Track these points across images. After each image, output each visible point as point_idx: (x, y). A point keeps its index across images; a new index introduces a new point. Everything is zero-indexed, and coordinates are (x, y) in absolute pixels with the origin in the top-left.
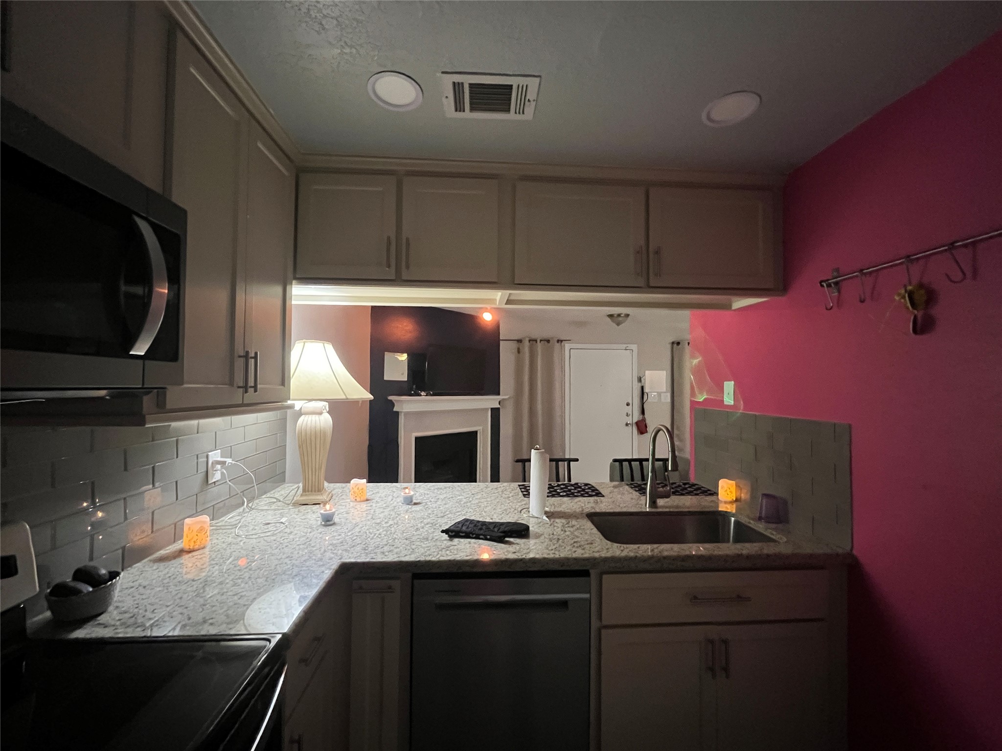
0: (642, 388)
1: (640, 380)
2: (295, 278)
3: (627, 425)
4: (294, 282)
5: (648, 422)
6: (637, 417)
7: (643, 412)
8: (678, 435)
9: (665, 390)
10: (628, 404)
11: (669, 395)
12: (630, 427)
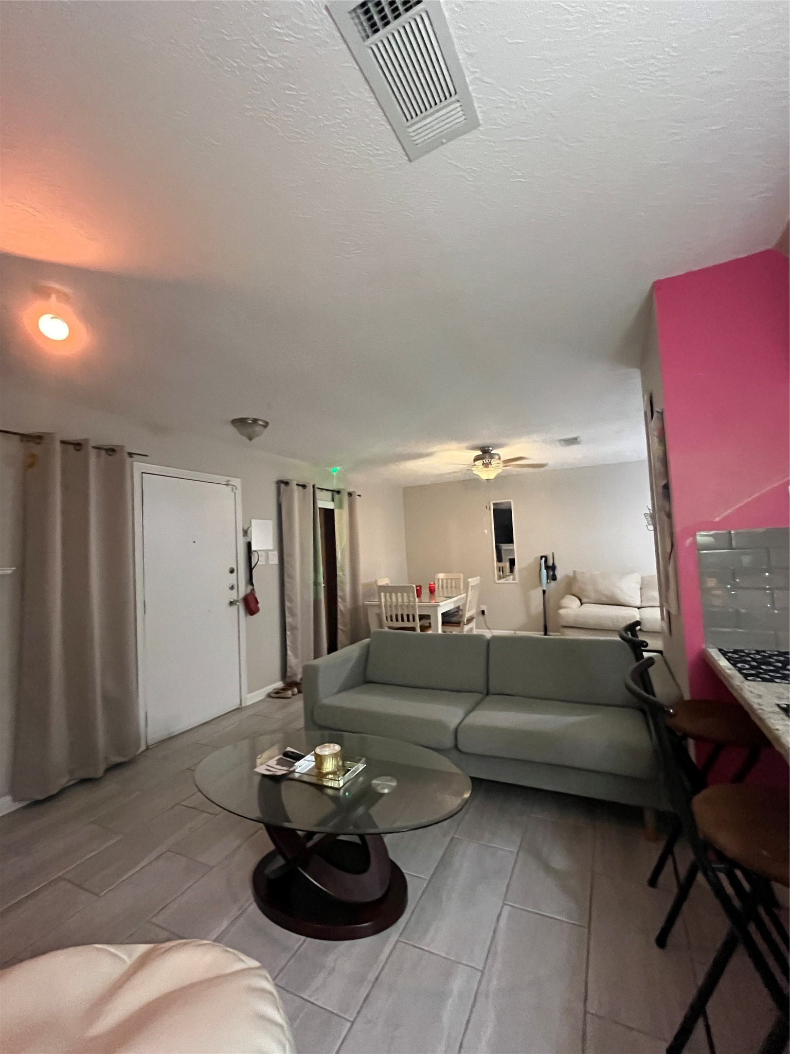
0: (249, 545)
1: (245, 533)
3: (231, 603)
5: (258, 595)
6: (243, 590)
7: (250, 581)
8: (290, 609)
9: (271, 548)
10: (232, 571)
11: (276, 553)
12: (235, 608)
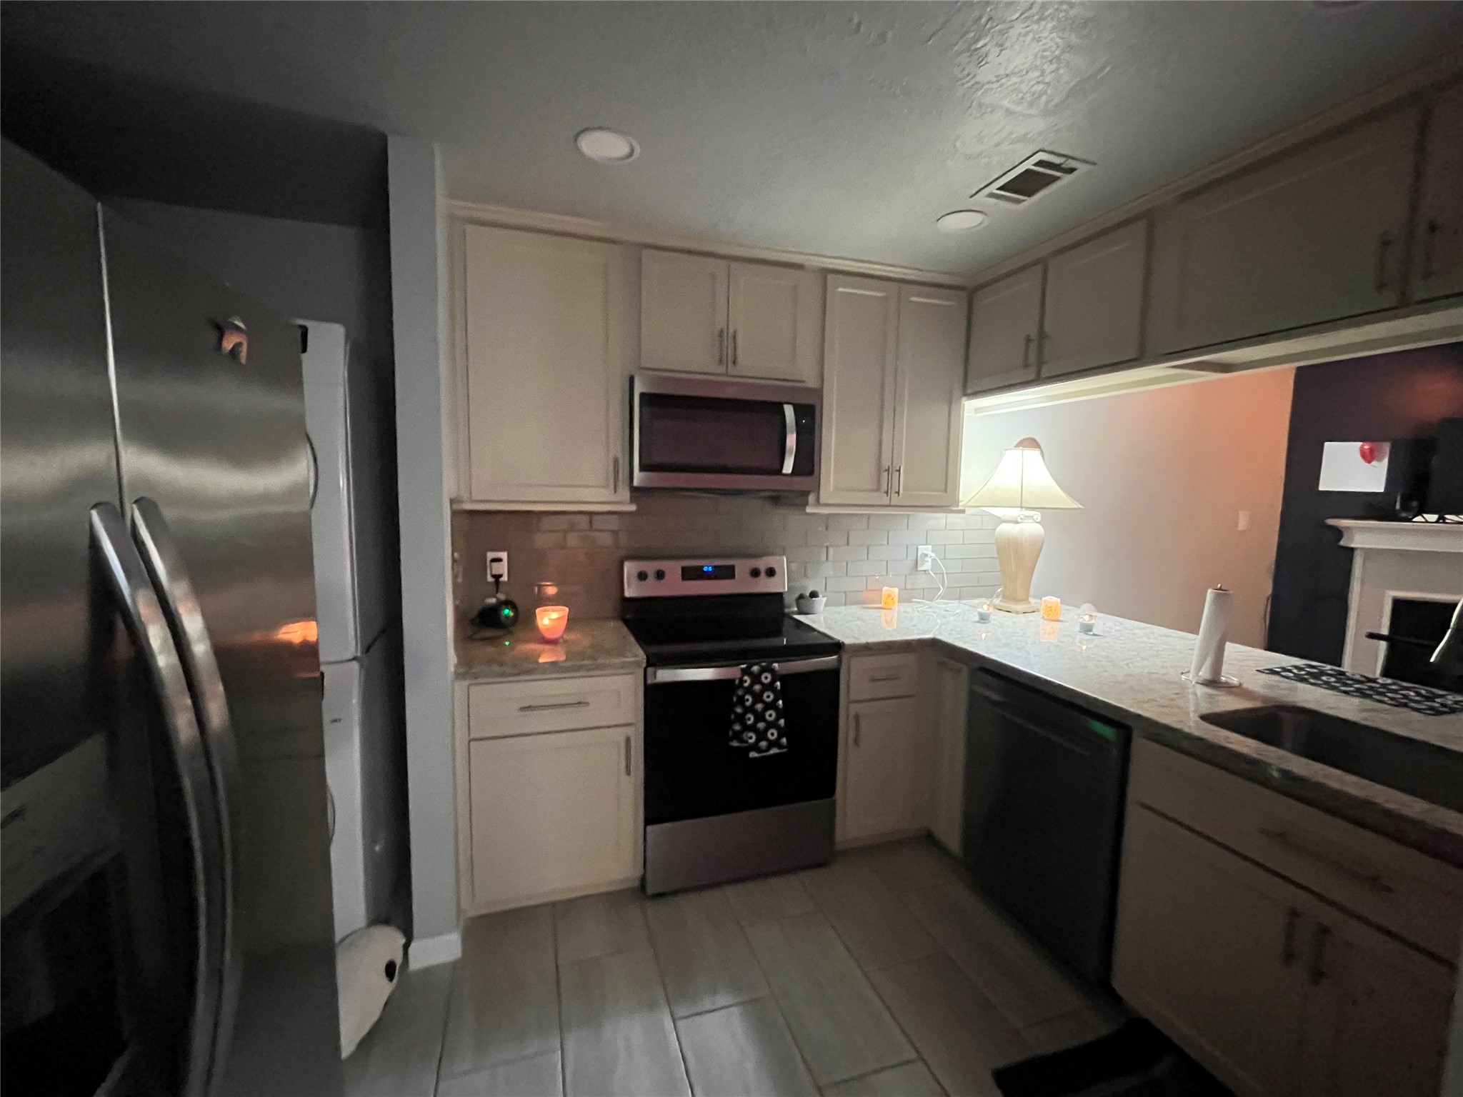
2: (965, 394)
4: (964, 399)
